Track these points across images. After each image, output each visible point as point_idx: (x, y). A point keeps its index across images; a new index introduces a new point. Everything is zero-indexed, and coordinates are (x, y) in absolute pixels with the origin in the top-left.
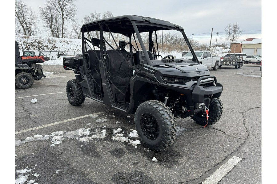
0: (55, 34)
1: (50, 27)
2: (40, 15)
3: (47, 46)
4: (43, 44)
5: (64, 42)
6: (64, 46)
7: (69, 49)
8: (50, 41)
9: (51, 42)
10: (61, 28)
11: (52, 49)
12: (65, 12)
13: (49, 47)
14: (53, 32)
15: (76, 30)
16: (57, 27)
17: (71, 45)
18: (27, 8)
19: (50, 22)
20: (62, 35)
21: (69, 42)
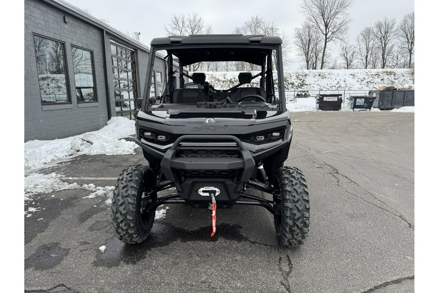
0: (311, 64)
1: (306, 55)
2: (295, 39)
3: (293, 84)
4: (288, 81)
5: (319, 75)
6: (318, 83)
7: (325, 86)
8: (299, 75)
9: (300, 77)
10: (321, 55)
11: (298, 88)
12: (330, 29)
13: (296, 84)
14: (308, 62)
15: (346, 55)
16: (316, 54)
17: (330, 79)
18: (278, 33)
19: (307, 47)
20: (321, 65)
21: (326, 76)
